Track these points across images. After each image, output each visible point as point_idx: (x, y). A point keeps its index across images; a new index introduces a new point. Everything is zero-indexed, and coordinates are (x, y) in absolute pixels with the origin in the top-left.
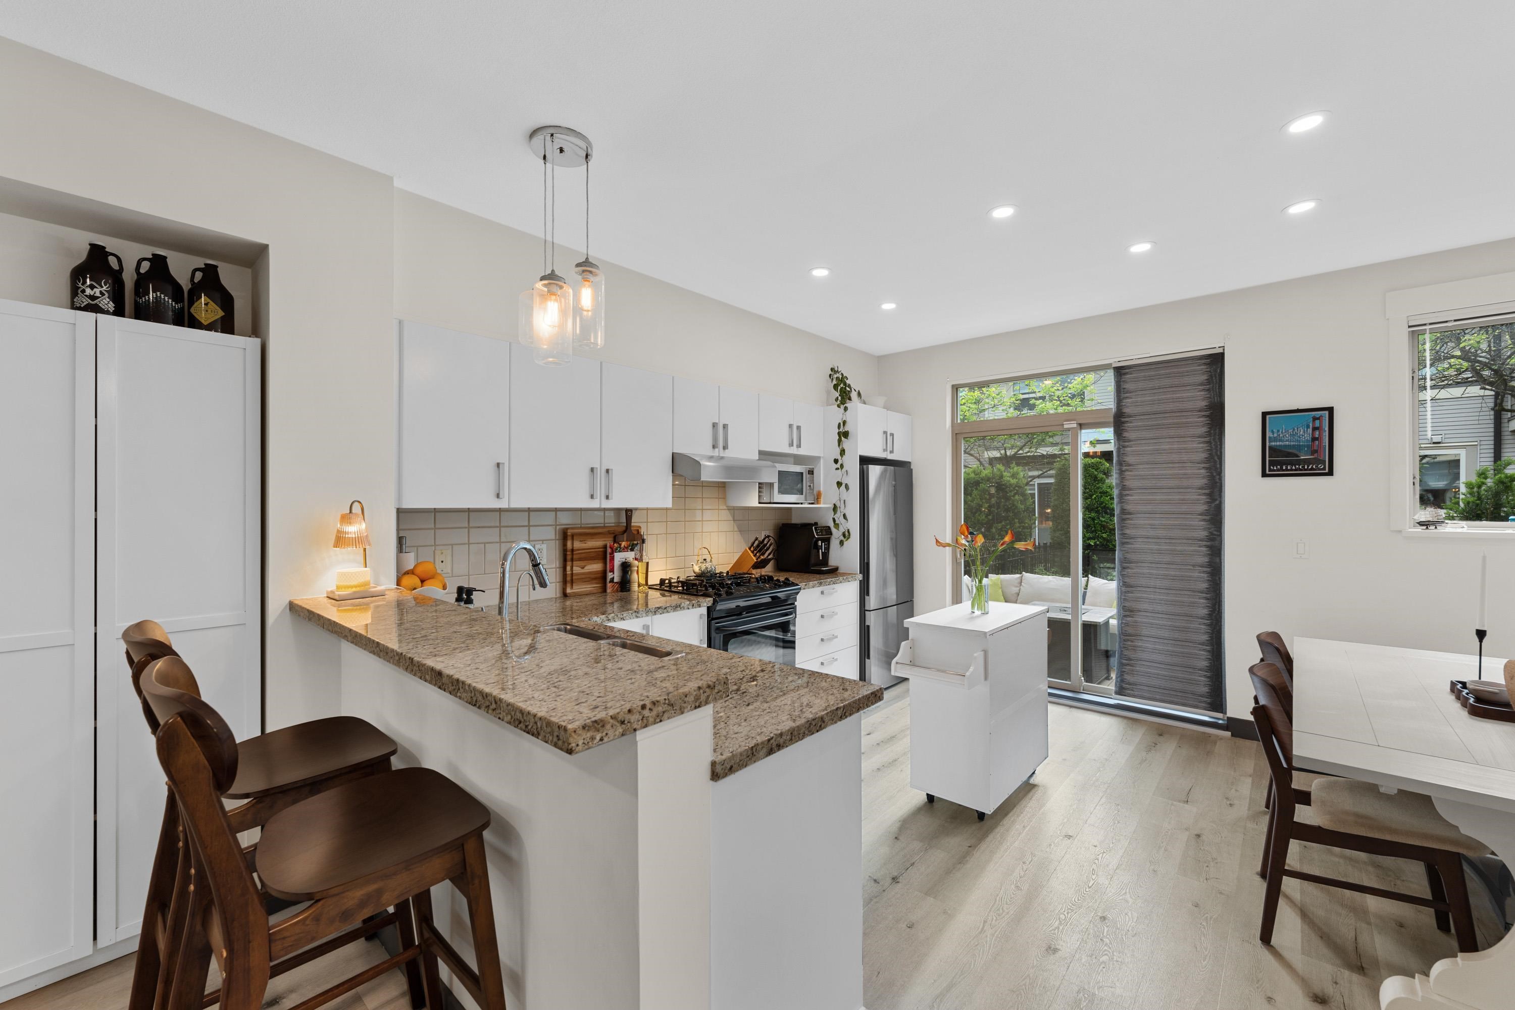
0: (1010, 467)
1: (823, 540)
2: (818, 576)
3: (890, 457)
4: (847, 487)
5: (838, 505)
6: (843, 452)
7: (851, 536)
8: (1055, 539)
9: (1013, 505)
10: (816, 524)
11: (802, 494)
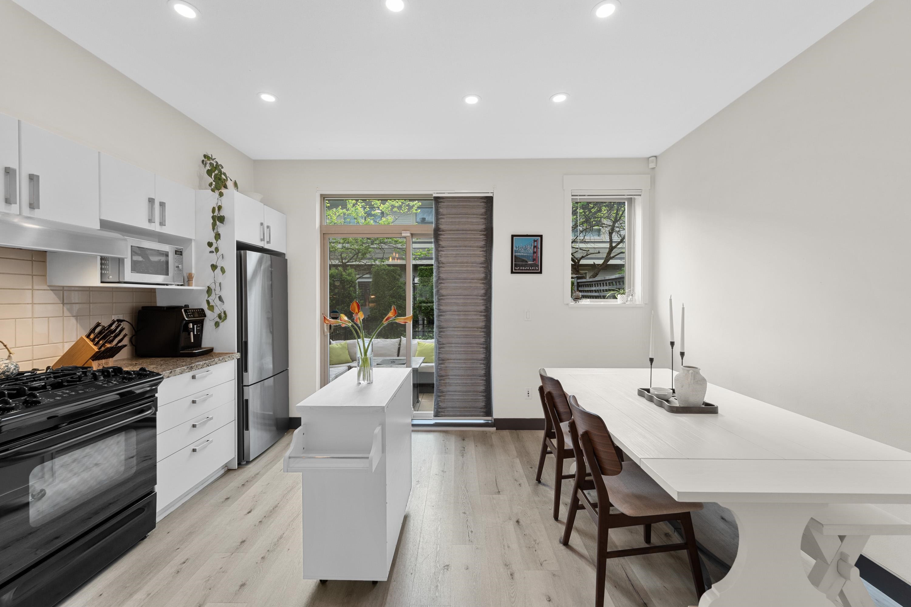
0: (347, 269)
1: (194, 323)
2: (188, 359)
3: (267, 246)
4: (223, 270)
5: (213, 287)
6: (218, 236)
7: (228, 318)
8: (373, 314)
9: (349, 294)
10: (186, 306)
11: (167, 274)
